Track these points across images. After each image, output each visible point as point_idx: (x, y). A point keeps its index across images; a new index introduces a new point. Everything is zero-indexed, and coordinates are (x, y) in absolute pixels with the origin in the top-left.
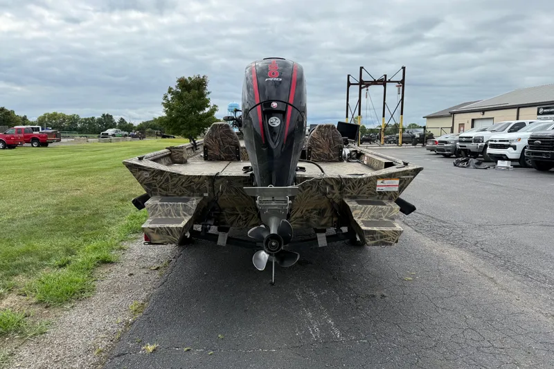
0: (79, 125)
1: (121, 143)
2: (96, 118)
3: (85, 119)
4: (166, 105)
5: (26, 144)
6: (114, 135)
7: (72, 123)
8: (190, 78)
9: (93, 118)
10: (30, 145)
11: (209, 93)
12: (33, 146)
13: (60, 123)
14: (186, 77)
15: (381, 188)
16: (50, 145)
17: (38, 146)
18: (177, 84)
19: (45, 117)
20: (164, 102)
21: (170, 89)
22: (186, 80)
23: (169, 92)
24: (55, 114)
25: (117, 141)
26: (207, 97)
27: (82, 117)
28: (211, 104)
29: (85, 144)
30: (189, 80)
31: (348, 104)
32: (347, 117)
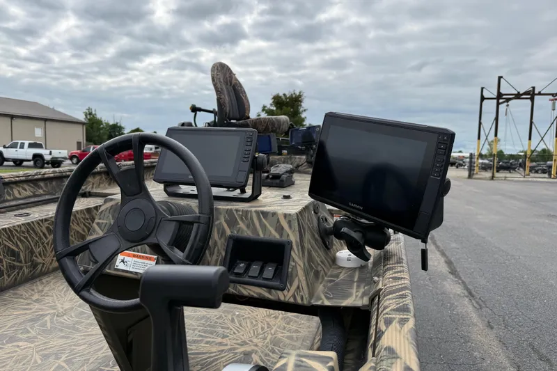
8: (285, 95)
11: (305, 110)
14: (281, 94)
18: (271, 101)
21: (264, 107)
22: (281, 97)
23: (263, 110)
26: (302, 116)
30: (283, 98)
31: (480, 123)
32: (479, 138)
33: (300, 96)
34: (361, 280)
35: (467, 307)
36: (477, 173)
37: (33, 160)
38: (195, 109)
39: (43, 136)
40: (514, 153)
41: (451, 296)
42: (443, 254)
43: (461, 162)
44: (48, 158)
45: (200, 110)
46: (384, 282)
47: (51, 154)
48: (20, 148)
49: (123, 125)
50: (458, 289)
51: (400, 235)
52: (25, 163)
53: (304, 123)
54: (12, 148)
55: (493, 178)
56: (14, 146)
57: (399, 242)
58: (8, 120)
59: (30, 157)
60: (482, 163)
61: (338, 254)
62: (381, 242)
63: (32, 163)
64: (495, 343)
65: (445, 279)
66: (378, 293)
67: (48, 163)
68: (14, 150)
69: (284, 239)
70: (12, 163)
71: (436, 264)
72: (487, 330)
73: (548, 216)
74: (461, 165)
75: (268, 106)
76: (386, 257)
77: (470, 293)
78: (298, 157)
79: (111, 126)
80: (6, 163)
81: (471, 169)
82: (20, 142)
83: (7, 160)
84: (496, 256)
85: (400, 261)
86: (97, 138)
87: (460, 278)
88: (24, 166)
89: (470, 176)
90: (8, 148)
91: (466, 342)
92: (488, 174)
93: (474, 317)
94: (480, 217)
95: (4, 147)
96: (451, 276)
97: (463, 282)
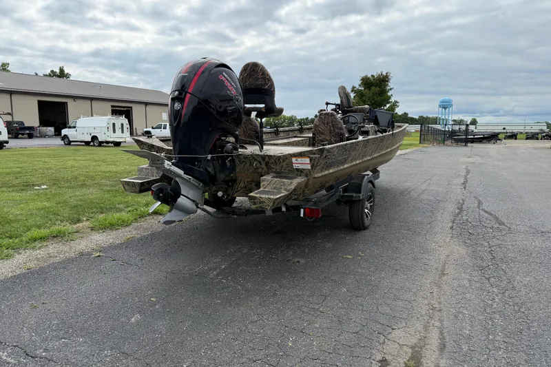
2: (310, 118)
3: (301, 119)
8: (373, 76)
9: (307, 118)
11: (391, 89)
14: (369, 76)
15: (297, 165)
18: (360, 82)
21: (354, 87)
22: (368, 78)
23: (352, 91)
26: (389, 94)
27: (299, 118)
28: (392, 100)
30: (372, 78)
33: (387, 76)
38: (327, 104)
45: (330, 104)
48: (164, 128)
56: (159, 127)
58: (144, 106)
68: (160, 130)
75: (357, 87)
82: (163, 124)
90: (154, 128)
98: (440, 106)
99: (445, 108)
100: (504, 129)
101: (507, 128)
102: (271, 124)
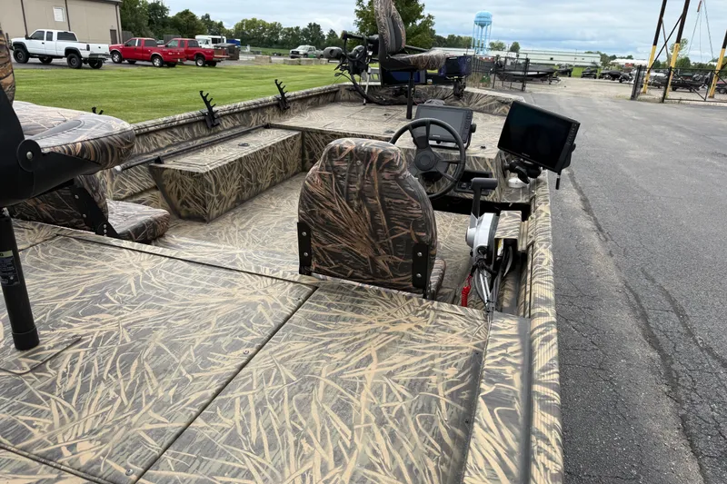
0: (281, 37)
1: (313, 67)
2: (301, 28)
3: (288, 29)
4: (360, 14)
5: (188, 62)
6: (306, 55)
7: (272, 34)
9: (298, 28)
10: (194, 63)
12: (197, 65)
13: (260, 34)
16: (218, 65)
17: (203, 66)
19: (242, 24)
20: (358, 8)
24: (254, 21)
25: (307, 64)
28: (425, 13)
29: (265, 67)
31: (660, 22)
32: (655, 44)
34: (524, 193)
35: (594, 239)
36: (644, 92)
37: (66, 56)
38: (346, 36)
39: (66, 21)
40: (705, 62)
41: (581, 230)
42: (580, 192)
43: (627, 74)
44: (85, 54)
46: (538, 192)
47: (88, 49)
48: (47, 39)
49: (166, 5)
50: (589, 225)
51: (547, 171)
52: (54, 61)
53: (422, 14)
54: (35, 39)
55: (663, 100)
56: (39, 36)
57: (546, 175)
59: (63, 53)
60: (655, 77)
61: (510, 181)
62: (536, 174)
63: (65, 60)
64: (613, 266)
65: (578, 215)
66: (534, 197)
67: (86, 61)
68: (41, 41)
69: (488, 171)
70: (37, 60)
71: (571, 201)
72: (608, 258)
73: (713, 154)
74: (626, 78)
76: (538, 182)
77: (600, 229)
78: (444, 87)
79: (150, 6)
80: (31, 60)
81: (638, 85)
82: (46, 31)
83: (33, 55)
84: (636, 195)
85: (545, 184)
86: (133, 24)
87: (593, 215)
88: (53, 65)
89: (633, 97)
90: (31, 38)
91: (586, 265)
92: (658, 94)
93: (599, 248)
94: (632, 152)
95: (27, 38)
96: (584, 213)
97: (595, 219)
98: (476, 22)
99: (482, 26)
100: (552, 59)
101: (555, 58)
102: (243, 33)
